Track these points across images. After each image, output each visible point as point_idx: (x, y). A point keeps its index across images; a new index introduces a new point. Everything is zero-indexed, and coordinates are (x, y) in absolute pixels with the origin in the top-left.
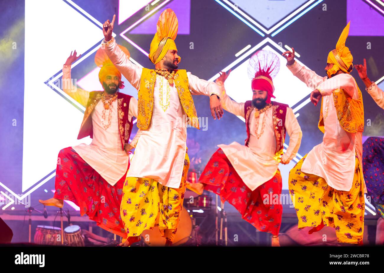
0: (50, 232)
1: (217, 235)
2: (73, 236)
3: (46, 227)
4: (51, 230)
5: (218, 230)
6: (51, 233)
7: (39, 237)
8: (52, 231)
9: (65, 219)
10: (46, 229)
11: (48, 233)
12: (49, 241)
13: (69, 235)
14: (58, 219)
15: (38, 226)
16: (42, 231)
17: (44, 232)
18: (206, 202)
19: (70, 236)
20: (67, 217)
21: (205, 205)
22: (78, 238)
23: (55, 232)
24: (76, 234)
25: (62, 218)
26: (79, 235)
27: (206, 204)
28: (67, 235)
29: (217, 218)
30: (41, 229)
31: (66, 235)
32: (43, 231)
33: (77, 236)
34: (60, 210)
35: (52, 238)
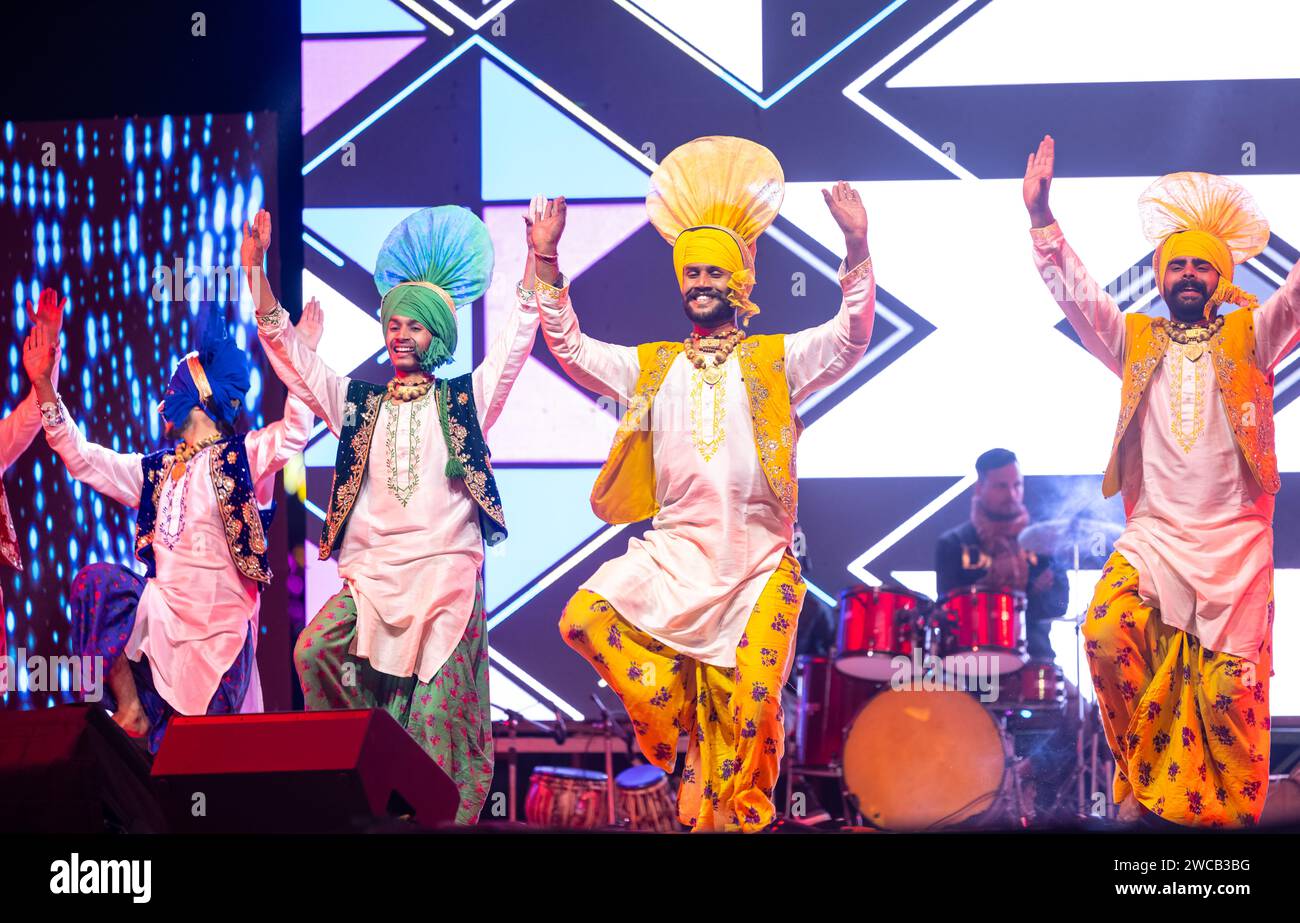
0: (574, 785)
1: (1082, 787)
2: (643, 796)
3: (561, 771)
4: (576, 779)
5: (1085, 768)
6: (576, 788)
7: (540, 801)
8: (580, 782)
9: (619, 746)
10: (561, 777)
11: (565, 789)
12: (572, 813)
13: (630, 793)
14: (598, 745)
15: (538, 769)
16: (549, 782)
17: (555, 788)
18: (1045, 684)
19: (635, 797)
20: (624, 739)
21: (1042, 693)
22: (658, 804)
23: (588, 786)
24: (652, 790)
25: (608, 742)
26: (663, 792)
27: (1046, 690)
28: (626, 795)
29: (1081, 733)
30: (545, 778)
31: (621, 795)
32: (552, 785)
33: (655, 796)
34: (600, 718)
35: (580, 805)
